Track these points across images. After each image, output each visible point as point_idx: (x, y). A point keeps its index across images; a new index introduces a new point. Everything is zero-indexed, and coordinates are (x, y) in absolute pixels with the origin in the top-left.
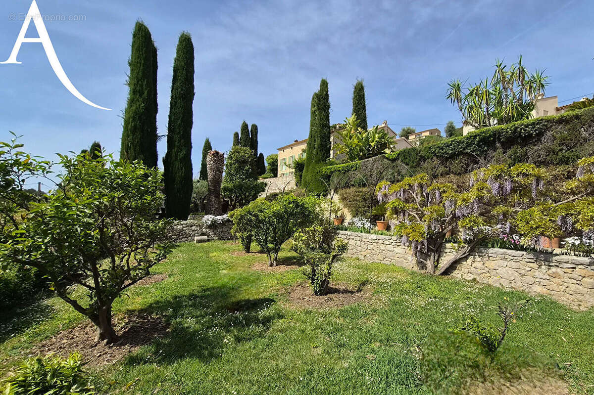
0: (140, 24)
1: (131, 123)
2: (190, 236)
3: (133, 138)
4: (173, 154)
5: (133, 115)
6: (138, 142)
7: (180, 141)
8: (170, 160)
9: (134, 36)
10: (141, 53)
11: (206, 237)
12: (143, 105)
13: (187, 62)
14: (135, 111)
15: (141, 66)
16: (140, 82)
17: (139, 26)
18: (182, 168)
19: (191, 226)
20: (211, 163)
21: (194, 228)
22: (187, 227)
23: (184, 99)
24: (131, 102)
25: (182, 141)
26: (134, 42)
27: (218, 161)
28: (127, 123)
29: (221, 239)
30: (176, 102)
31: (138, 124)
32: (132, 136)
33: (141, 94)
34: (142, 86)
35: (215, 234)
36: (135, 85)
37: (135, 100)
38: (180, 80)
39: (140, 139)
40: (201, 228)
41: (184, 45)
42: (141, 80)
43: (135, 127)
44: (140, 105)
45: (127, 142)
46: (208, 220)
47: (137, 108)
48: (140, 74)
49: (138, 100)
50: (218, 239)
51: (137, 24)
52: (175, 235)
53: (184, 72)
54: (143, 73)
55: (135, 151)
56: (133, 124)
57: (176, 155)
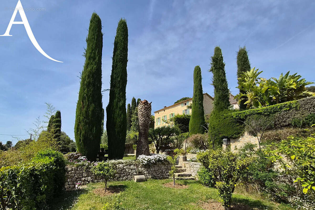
0: (95, 14)
1: (86, 79)
2: (129, 175)
3: (87, 91)
4: (115, 104)
5: (88, 74)
6: (91, 94)
7: (119, 94)
8: (113, 108)
9: (91, 22)
10: (95, 32)
11: (143, 176)
12: (95, 67)
13: (124, 37)
14: (90, 71)
15: (94, 40)
16: (94, 51)
17: (94, 15)
18: (121, 115)
19: (130, 165)
20: (143, 110)
21: (132, 167)
22: (126, 166)
23: (122, 62)
24: (87, 66)
25: (121, 94)
26: (91, 26)
27: (148, 109)
28: (83, 80)
29: (154, 178)
30: (117, 65)
31: (91, 80)
32: (87, 89)
33: (94, 59)
34: (95, 53)
35: (149, 173)
36: (90, 53)
37: (90, 63)
38: (120, 49)
39: (93, 92)
40: (137, 167)
41: (122, 26)
42: (94, 50)
43: (89, 83)
44: (93, 67)
45: (83, 94)
46: (144, 159)
47: (91, 69)
48: (94, 46)
49: (92, 64)
50: (152, 178)
51: (93, 14)
52: (117, 173)
53: (122, 44)
54: (96, 44)
55: (88, 101)
56: (88, 80)
57: (117, 104)
